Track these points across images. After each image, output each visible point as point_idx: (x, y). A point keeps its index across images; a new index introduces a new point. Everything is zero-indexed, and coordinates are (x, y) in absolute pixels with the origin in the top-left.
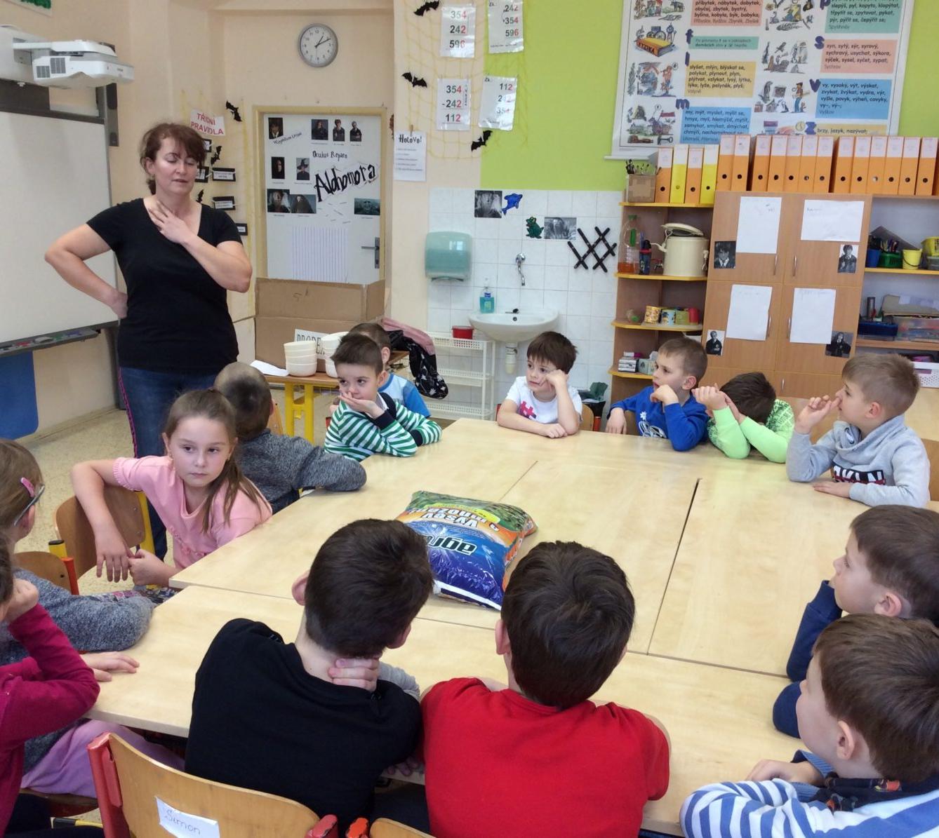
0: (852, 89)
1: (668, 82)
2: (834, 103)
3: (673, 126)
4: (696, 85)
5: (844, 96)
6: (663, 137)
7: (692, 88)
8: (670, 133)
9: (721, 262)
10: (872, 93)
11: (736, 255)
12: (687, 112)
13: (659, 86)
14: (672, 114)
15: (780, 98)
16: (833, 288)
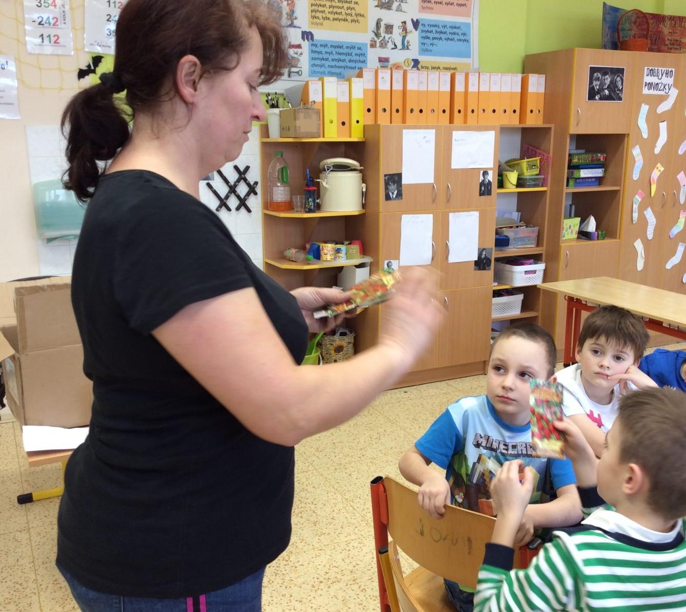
0: (444, 30)
1: (292, 12)
2: (431, 42)
3: (301, 58)
4: (318, 18)
5: (438, 36)
6: (293, 69)
7: (315, 20)
8: (298, 66)
9: (391, 194)
10: (458, 34)
11: (403, 187)
12: (313, 45)
13: (285, 16)
14: (299, 46)
15: (390, 35)
16: (476, 210)
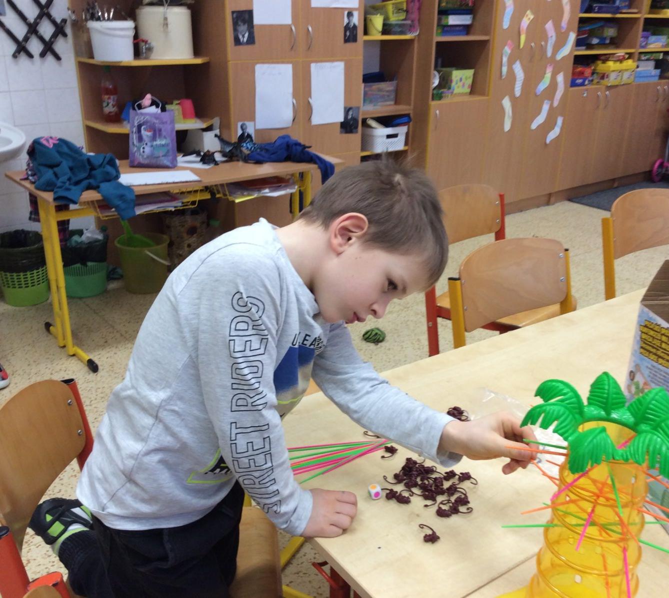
9: (241, 37)
11: (255, 28)
16: (341, 60)
